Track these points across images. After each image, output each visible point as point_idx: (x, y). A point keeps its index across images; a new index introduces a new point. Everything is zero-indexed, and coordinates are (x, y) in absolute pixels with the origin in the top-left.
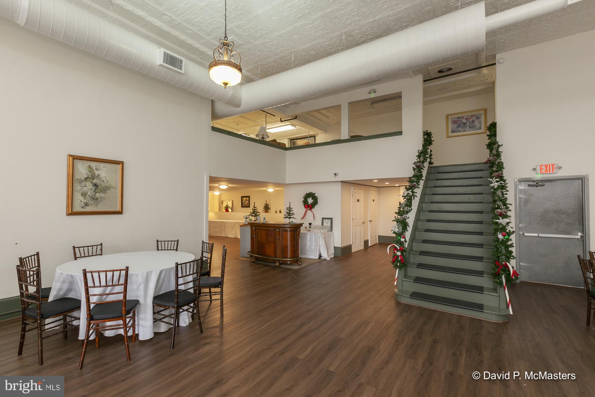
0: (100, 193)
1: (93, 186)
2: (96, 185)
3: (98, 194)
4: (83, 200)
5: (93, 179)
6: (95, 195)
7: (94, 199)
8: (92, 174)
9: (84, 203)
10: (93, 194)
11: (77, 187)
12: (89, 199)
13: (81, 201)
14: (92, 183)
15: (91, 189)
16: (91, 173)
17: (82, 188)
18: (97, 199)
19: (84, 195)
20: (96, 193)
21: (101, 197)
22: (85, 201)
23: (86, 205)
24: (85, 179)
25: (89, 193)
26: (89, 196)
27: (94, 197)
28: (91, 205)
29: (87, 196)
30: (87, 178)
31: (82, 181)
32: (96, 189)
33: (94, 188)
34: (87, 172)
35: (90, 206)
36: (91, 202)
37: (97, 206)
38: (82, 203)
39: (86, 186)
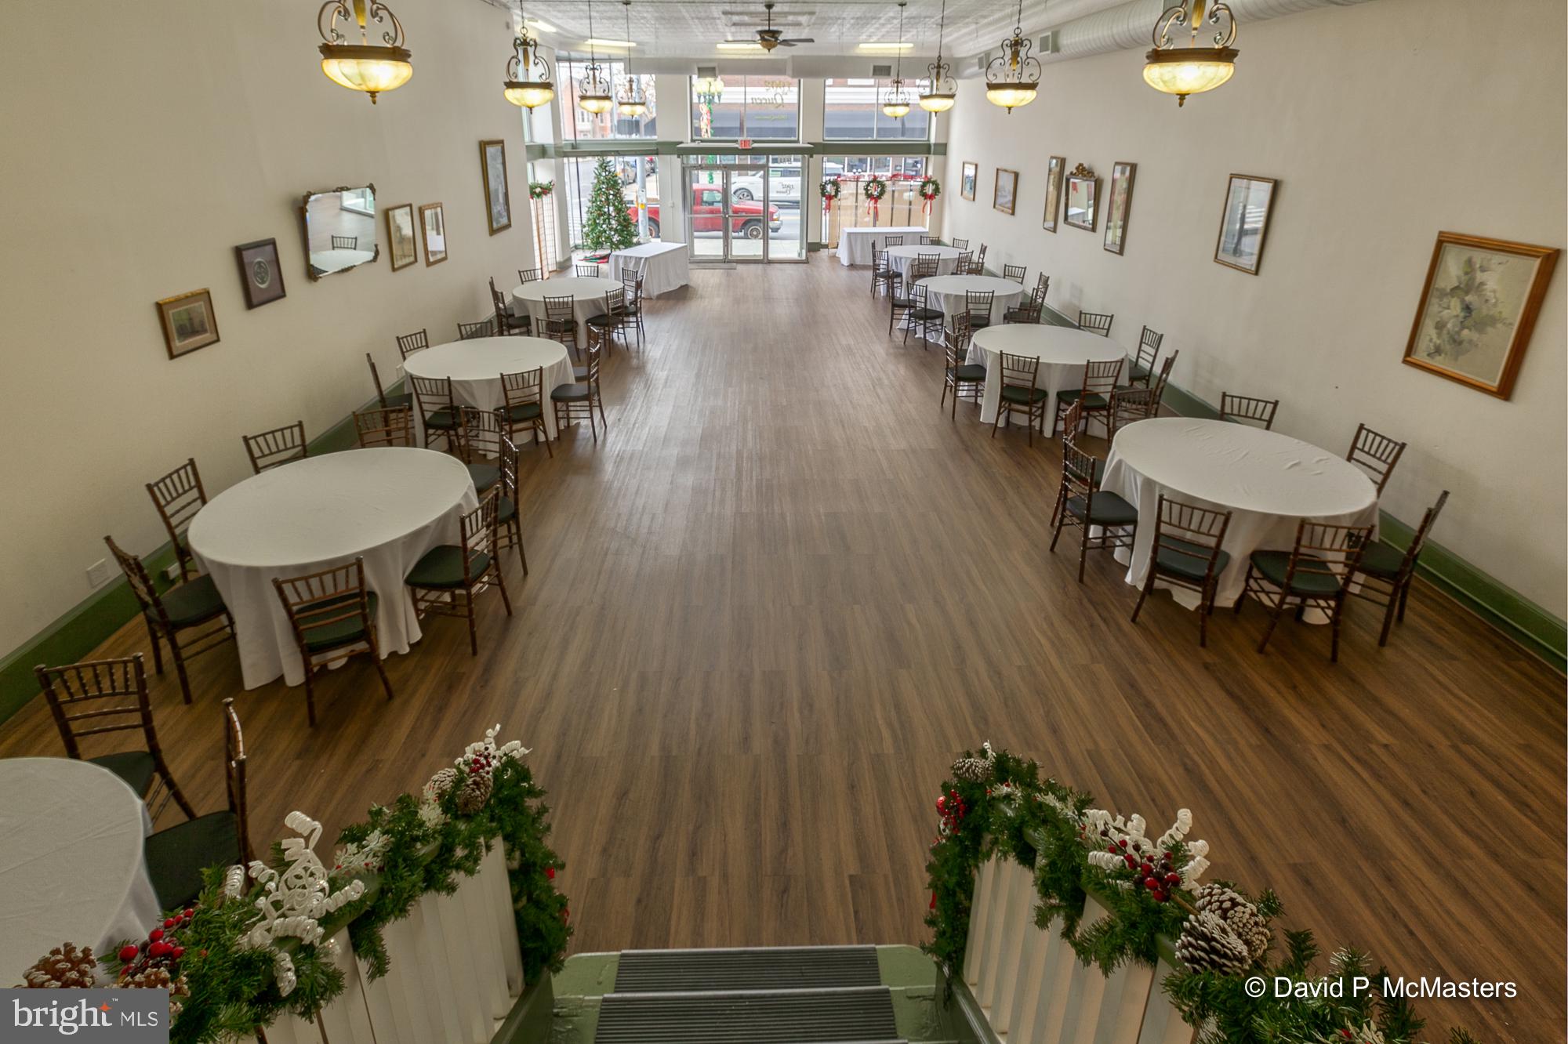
0: (1470, 330)
1: (1463, 309)
2: (1468, 308)
3: (1466, 332)
4: (1434, 337)
5: (1467, 293)
6: (1458, 333)
7: (1455, 341)
8: (1470, 279)
9: (1435, 344)
10: (1457, 329)
11: (1434, 307)
12: (1445, 337)
13: (1431, 340)
14: (1463, 301)
15: (1457, 316)
16: (1467, 277)
17: (1440, 309)
18: (1461, 343)
19: (1440, 326)
20: (1463, 327)
21: (1470, 341)
22: (1438, 342)
23: (1438, 350)
24: (1452, 290)
25: (1449, 326)
26: (1449, 333)
27: (1456, 337)
28: (1446, 354)
29: (1445, 332)
30: (1457, 288)
31: (1446, 295)
32: (1465, 317)
33: (1462, 314)
34: (1461, 273)
35: (1443, 355)
36: (1448, 347)
37: (1456, 359)
38: (1432, 345)
39: (1448, 308)
